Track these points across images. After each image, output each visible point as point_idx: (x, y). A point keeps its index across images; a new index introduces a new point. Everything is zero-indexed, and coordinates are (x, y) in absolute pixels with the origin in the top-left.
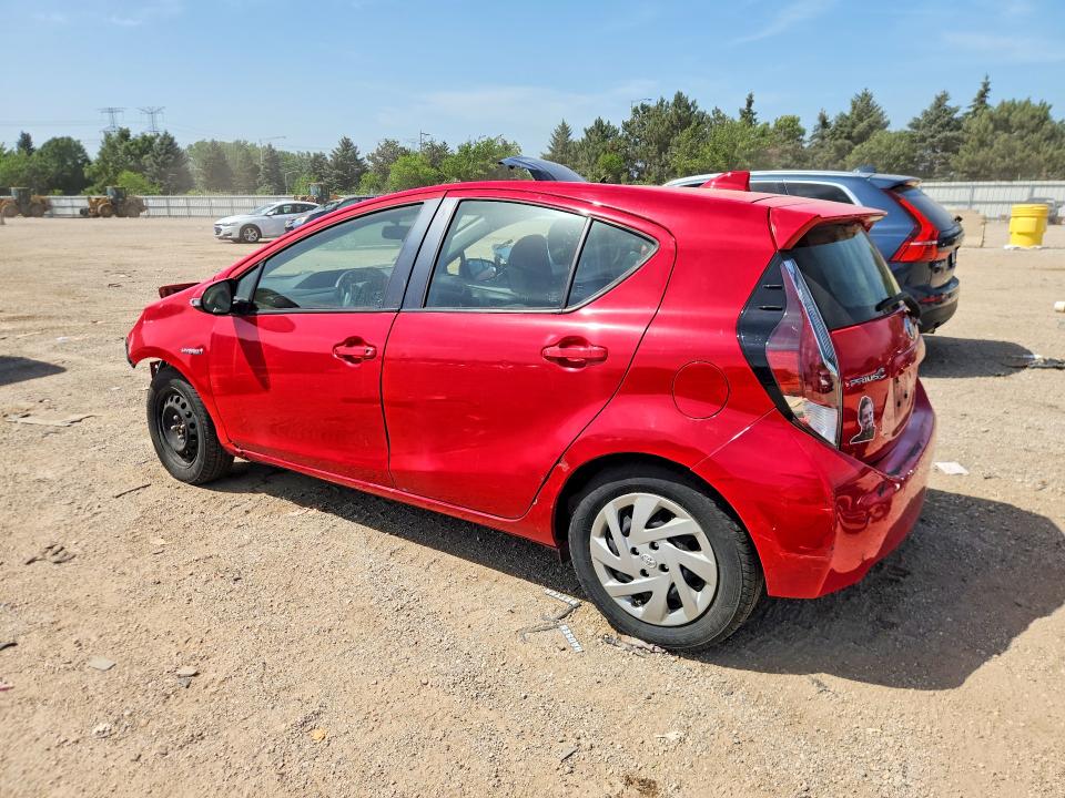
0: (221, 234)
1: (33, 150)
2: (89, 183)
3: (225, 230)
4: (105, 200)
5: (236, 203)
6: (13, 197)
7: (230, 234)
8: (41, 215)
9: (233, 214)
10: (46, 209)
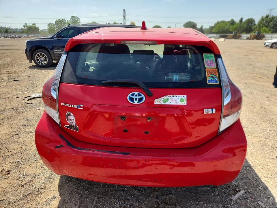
0: (265, 45)
1: (242, 22)
2: (252, 31)
3: (267, 44)
4: (254, 35)
5: (273, 36)
6: (233, 34)
7: (268, 45)
8: (238, 39)
9: (271, 39)
10: (239, 37)
